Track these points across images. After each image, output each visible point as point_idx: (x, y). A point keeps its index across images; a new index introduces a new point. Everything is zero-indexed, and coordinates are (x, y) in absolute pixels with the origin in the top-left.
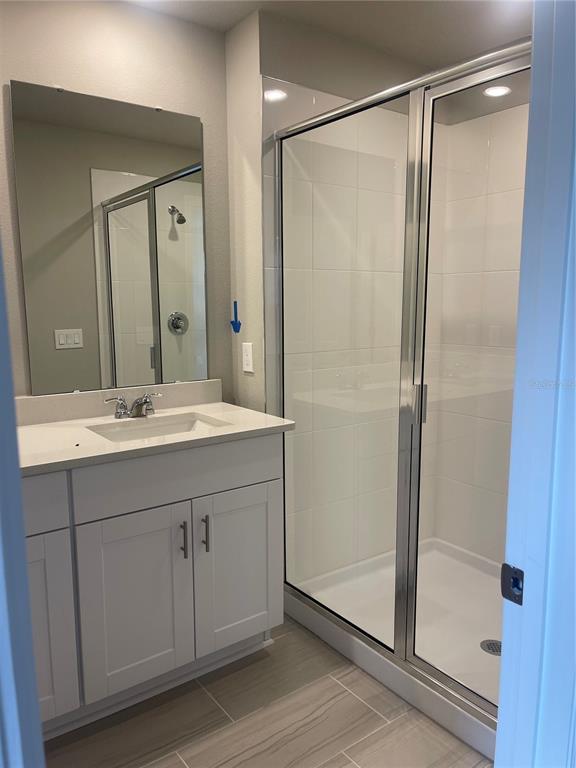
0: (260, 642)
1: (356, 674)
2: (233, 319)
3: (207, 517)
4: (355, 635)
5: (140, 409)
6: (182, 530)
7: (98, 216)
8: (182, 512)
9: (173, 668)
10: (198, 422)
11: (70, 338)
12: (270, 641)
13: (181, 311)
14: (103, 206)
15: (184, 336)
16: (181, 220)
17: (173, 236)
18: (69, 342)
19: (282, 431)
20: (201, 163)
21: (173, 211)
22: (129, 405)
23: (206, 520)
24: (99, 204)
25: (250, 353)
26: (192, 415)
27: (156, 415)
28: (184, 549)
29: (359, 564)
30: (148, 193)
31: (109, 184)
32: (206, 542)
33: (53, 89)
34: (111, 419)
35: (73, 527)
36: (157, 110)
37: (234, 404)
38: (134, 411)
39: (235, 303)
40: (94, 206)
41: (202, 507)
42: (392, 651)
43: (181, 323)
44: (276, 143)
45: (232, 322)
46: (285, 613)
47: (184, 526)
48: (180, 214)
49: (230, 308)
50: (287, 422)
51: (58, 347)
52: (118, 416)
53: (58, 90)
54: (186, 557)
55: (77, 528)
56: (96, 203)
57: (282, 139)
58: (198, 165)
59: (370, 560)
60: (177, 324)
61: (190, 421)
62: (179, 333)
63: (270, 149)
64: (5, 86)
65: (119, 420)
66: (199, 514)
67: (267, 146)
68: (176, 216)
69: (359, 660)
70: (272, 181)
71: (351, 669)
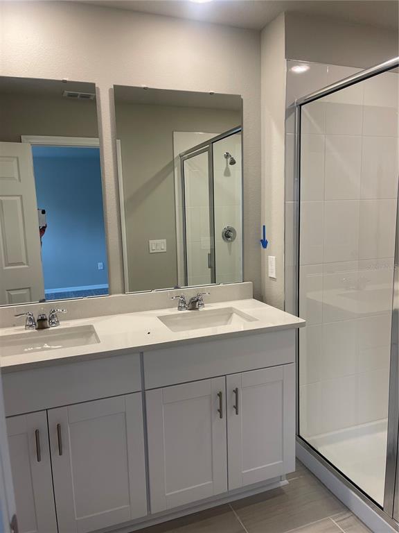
0: (278, 482)
1: (352, 519)
2: (262, 238)
3: (237, 389)
4: (351, 489)
5: (194, 304)
6: (219, 397)
7: (177, 163)
8: (219, 385)
9: (211, 496)
10: (234, 314)
11: (158, 245)
12: (285, 482)
13: (231, 226)
14: (181, 156)
15: (233, 243)
16: (233, 162)
17: (227, 173)
18: (158, 248)
19: (297, 329)
20: (241, 126)
21: (227, 156)
22: (187, 301)
23: (236, 391)
24: (178, 154)
25: (274, 263)
26: (231, 309)
27: (205, 309)
28: (220, 411)
29: (360, 427)
30: (208, 147)
31: (184, 141)
32: (236, 407)
33: (141, 88)
34: (175, 311)
35: (144, 392)
36: (210, 93)
37: (262, 301)
38: (190, 305)
39: (264, 226)
40: (175, 156)
41: (233, 382)
42: (382, 509)
43: (231, 234)
44: (296, 109)
45: (261, 241)
46: (296, 458)
47: (220, 395)
48: (232, 158)
49: (260, 230)
50: (301, 320)
51: (151, 252)
52: (180, 308)
53: (144, 88)
54: (221, 417)
55: (146, 392)
56: (176, 154)
57: (301, 105)
58: (239, 127)
59: (367, 425)
60: (228, 235)
61: (229, 313)
62: (230, 241)
63: (292, 113)
64: (110, 89)
65: (180, 312)
66: (231, 388)
67: (289, 112)
68: (229, 160)
69: (354, 509)
70: (293, 137)
71: (348, 515)
